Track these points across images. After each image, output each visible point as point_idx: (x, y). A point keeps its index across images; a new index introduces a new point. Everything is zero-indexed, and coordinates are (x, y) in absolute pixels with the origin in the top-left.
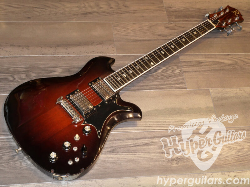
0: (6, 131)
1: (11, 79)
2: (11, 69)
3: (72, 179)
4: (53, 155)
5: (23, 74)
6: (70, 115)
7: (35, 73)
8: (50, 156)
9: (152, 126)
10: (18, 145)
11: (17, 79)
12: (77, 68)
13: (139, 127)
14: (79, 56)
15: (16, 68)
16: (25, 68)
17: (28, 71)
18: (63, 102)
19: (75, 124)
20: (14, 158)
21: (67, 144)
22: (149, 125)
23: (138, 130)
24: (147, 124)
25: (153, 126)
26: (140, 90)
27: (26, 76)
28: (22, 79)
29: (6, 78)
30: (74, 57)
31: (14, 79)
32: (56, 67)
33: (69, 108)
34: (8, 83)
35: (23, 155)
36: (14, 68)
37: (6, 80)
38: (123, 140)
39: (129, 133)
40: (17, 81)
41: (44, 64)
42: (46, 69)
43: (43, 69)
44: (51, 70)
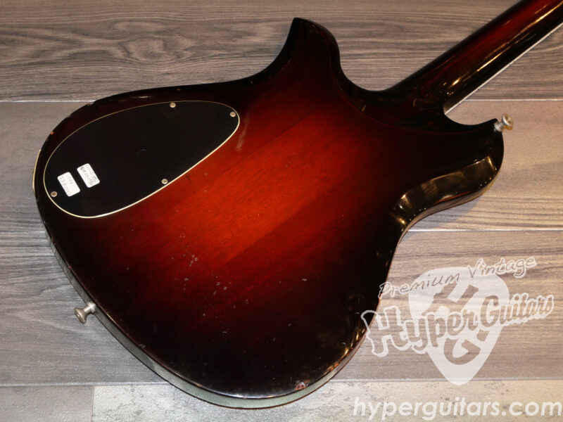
1: (119, 54)
2: (120, 26)
5: (154, 39)
7: (192, 38)
9: (550, 213)
11: (135, 55)
13: (511, 217)
15: (137, 21)
16: (162, 23)
17: (170, 32)
22: (544, 209)
23: (506, 225)
24: (536, 206)
25: (556, 213)
26: (517, 97)
27: (165, 45)
29: (104, 52)
31: (129, 54)
32: (256, 21)
34: (110, 68)
36: (130, 21)
37: (103, 57)
38: (458, 256)
39: (476, 234)
40: (137, 59)
41: (218, 12)
42: (225, 26)
43: (216, 28)
44: (239, 30)
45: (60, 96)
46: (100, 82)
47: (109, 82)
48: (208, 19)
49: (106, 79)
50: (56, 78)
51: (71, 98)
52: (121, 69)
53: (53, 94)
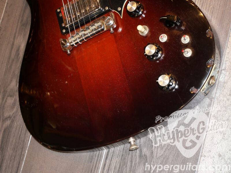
0: (92, 157)
1: (8, 122)
3: (218, 60)
4: (164, 80)
5: (6, 101)
6: (96, 33)
7: (11, 81)
8: (163, 87)
10: (123, 141)
11: (11, 114)
12: (24, 11)
14: (7, 3)
17: (5, 92)
18: (70, 41)
19: (116, 30)
20: (145, 155)
21: (150, 50)
27: (11, 96)
28: (14, 104)
29: (5, 131)
30: (6, 12)
31: (10, 117)
32: (13, 44)
33: (83, 32)
34: (14, 129)
35: (145, 137)
40: (14, 113)
41: (2, 64)
42: (10, 61)
43: (10, 67)
44: (15, 54)
45: (21, 161)
46: (20, 136)
47: (21, 131)
48: (4, 70)
49: (20, 133)
50: (11, 161)
51: (24, 155)
52: (17, 123)
53: (19, 164)
